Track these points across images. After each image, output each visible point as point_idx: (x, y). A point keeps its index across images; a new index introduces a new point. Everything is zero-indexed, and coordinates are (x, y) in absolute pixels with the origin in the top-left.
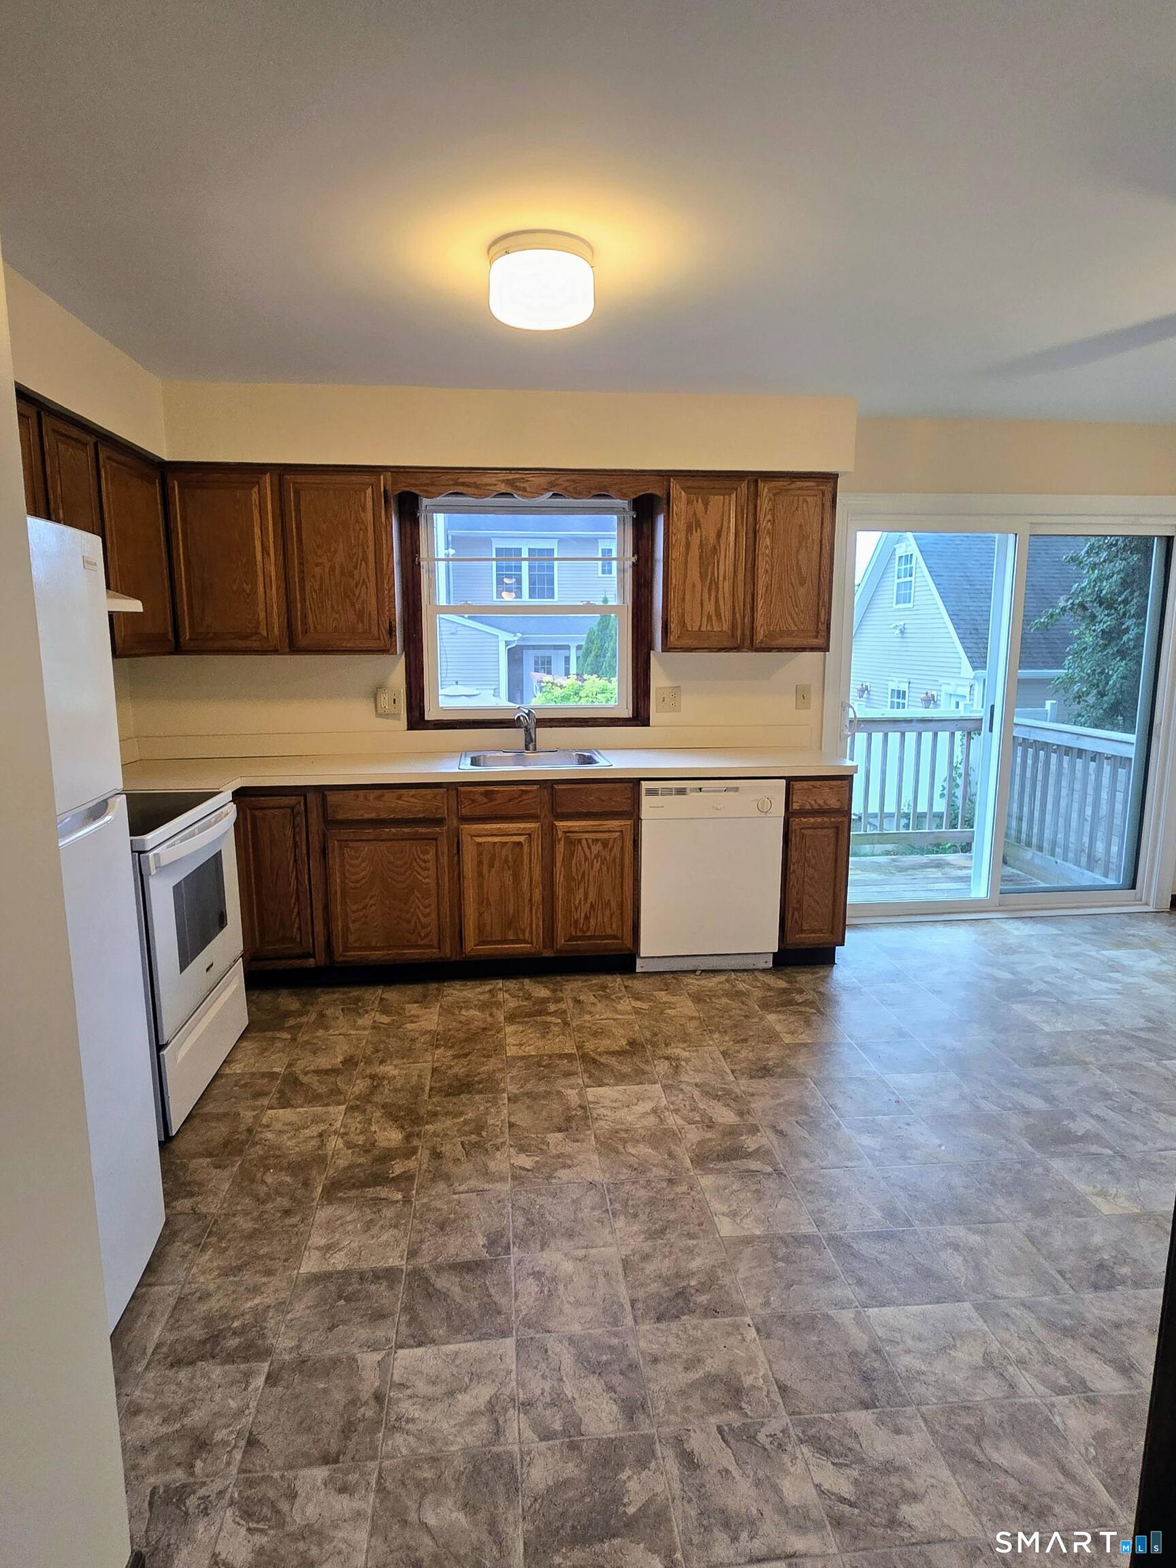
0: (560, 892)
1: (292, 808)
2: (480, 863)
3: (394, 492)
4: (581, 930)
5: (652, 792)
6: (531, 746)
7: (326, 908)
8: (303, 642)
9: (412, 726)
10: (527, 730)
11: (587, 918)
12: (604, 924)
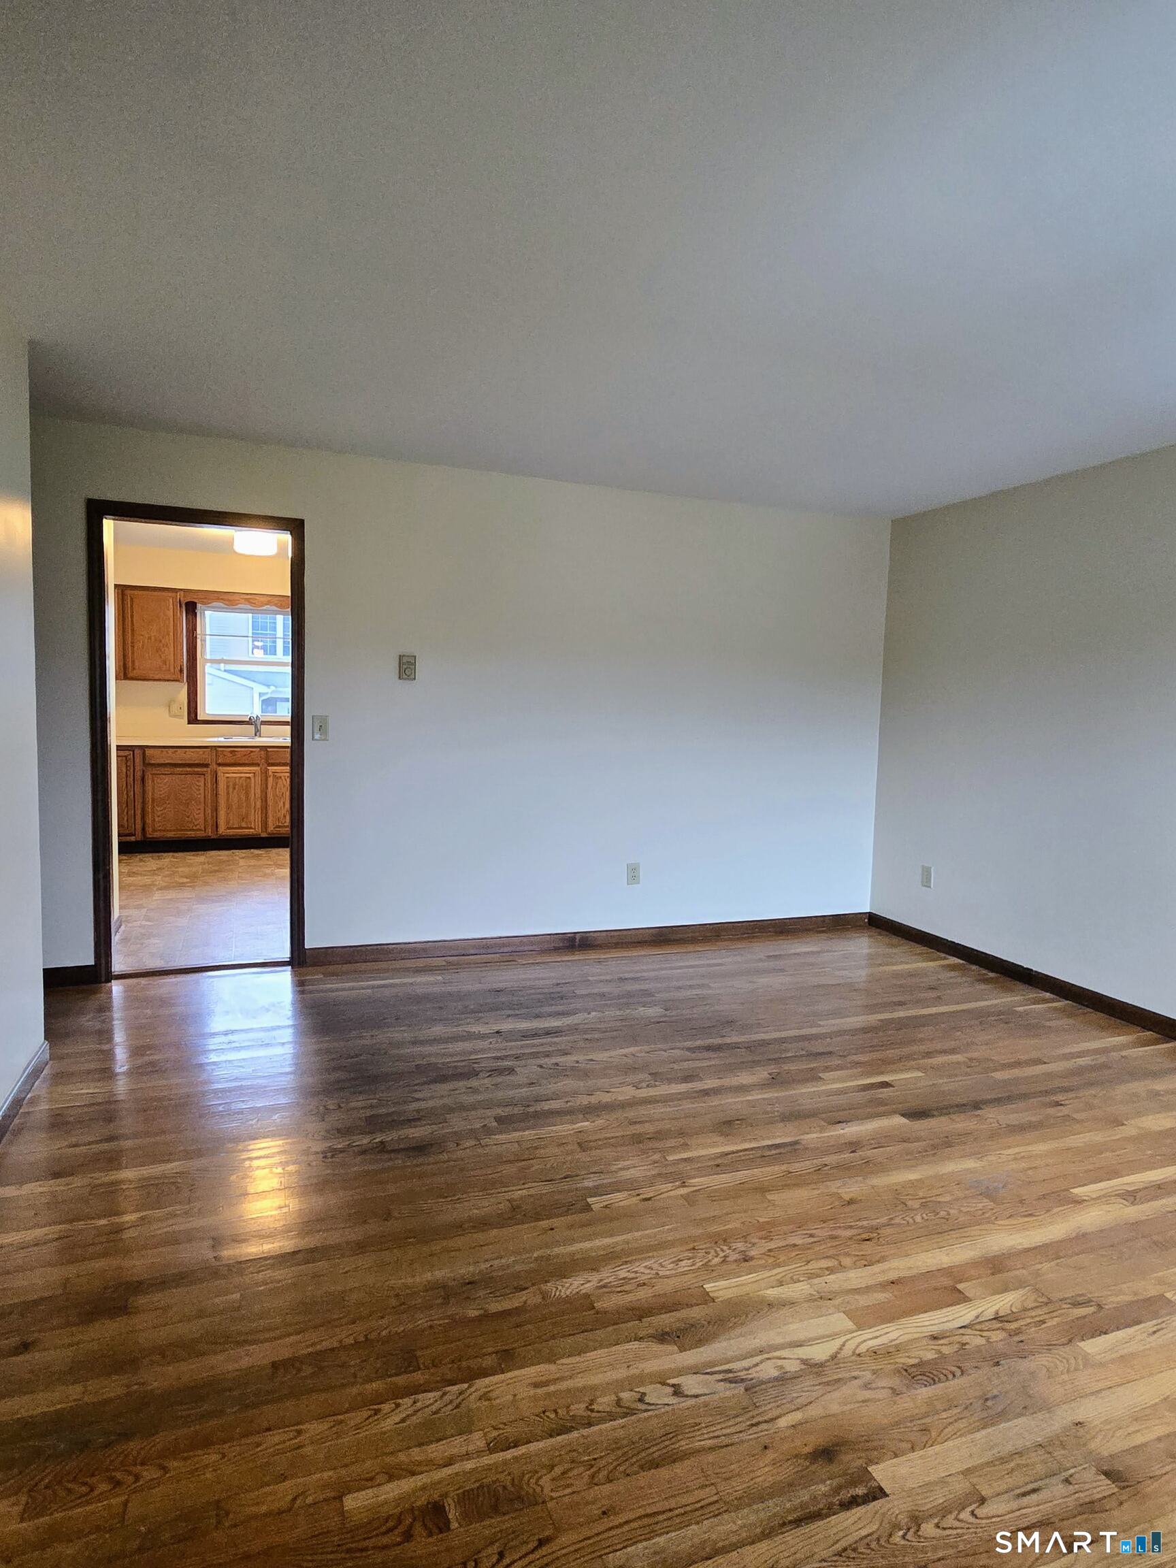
0: (270, 803)
1: (126, 757)
2: (228, 787)
3: (184, 601)
6: (258, 734)
7: (143, 810)
8: (130, 675)
9: (189, 722)
10: (256, 727)
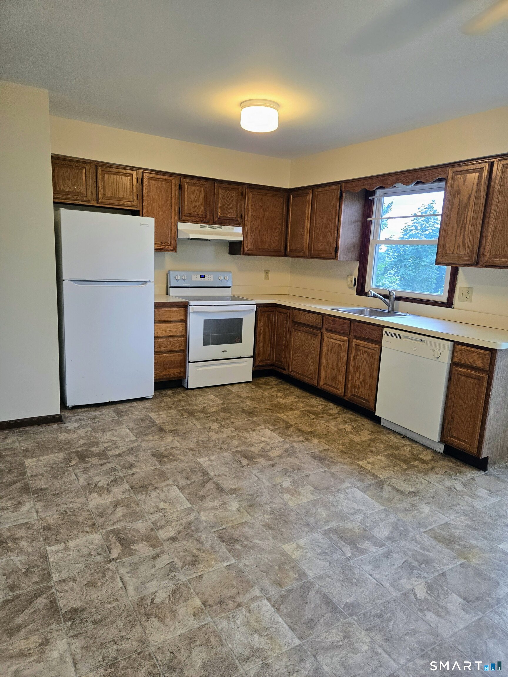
0: (351, 372)
2: (328, 350)
4: (356, 393)
5: (388, 334)
9: (357, 293)
11: (359, 387)
12: (364, 392)
